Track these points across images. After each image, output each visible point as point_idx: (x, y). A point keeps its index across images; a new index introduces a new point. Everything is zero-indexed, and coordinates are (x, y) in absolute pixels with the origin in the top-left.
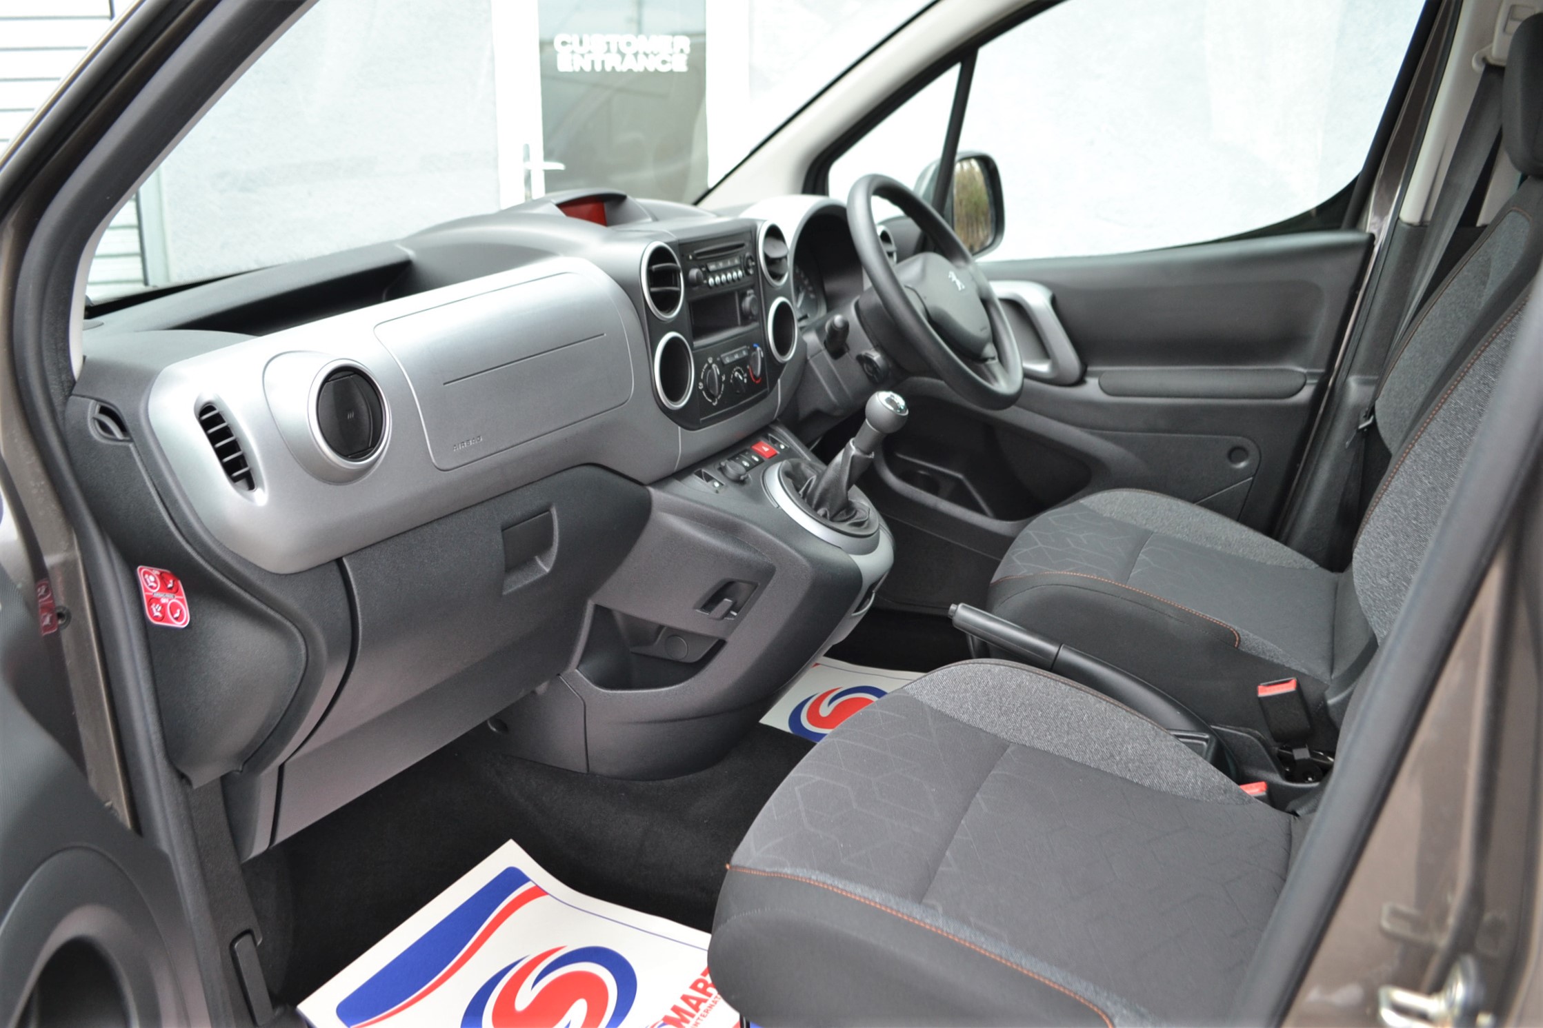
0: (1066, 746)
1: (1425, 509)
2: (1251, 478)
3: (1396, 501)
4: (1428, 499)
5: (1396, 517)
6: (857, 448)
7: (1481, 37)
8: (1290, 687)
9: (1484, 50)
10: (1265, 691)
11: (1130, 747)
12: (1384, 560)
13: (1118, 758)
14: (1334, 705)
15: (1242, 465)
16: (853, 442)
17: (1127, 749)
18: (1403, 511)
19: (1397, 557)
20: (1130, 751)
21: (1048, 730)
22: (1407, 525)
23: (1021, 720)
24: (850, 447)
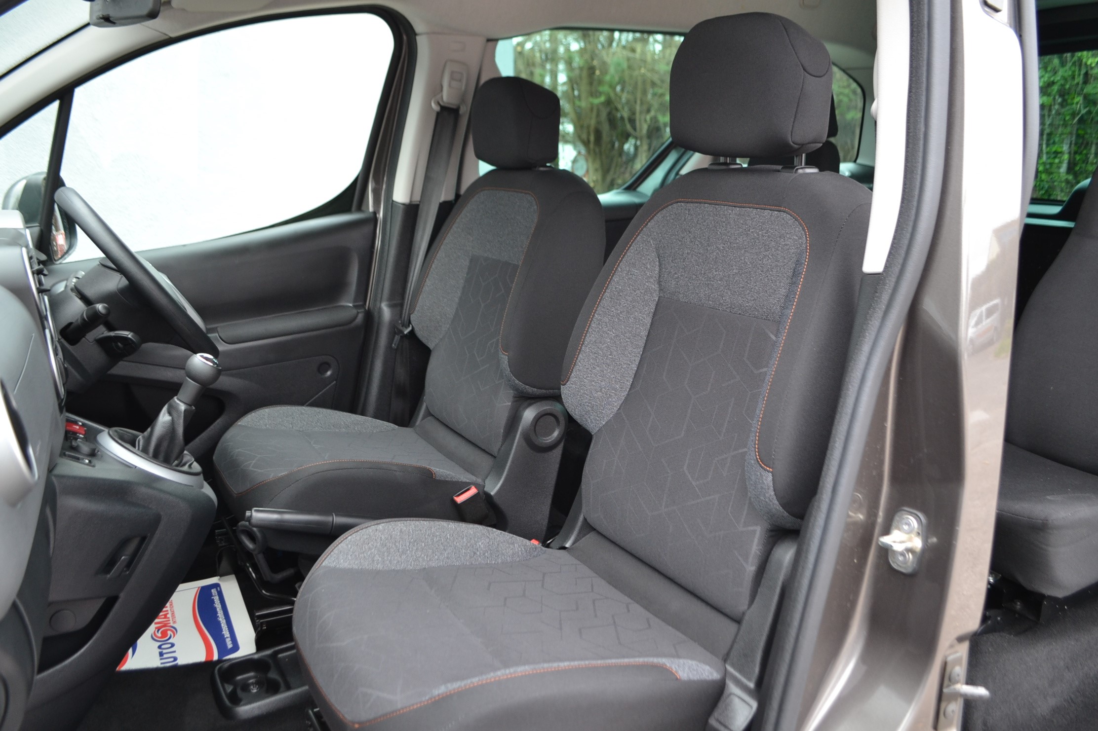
0: (448, 558)
1: (615, 348)
2: (335, 382)
3: (594, 348)
4: (615, 342)
5: (597, 357)
6: (185, 403)
7: (434, 89)
8: (473, 491)
9: (438, 97)
10: (460, 499)
11: (480, 543)
12: (596, 382)
13: (478, 553)
14: (496, 494)
15: (329, 373)
16: (178, 399)
17: (480, 545)
18: (600, 352)
19: (605, 378)
20: (482, 546)
21: (433, 553)
22: (607, 359)
23: (415, 553)
24: (178, 404)
